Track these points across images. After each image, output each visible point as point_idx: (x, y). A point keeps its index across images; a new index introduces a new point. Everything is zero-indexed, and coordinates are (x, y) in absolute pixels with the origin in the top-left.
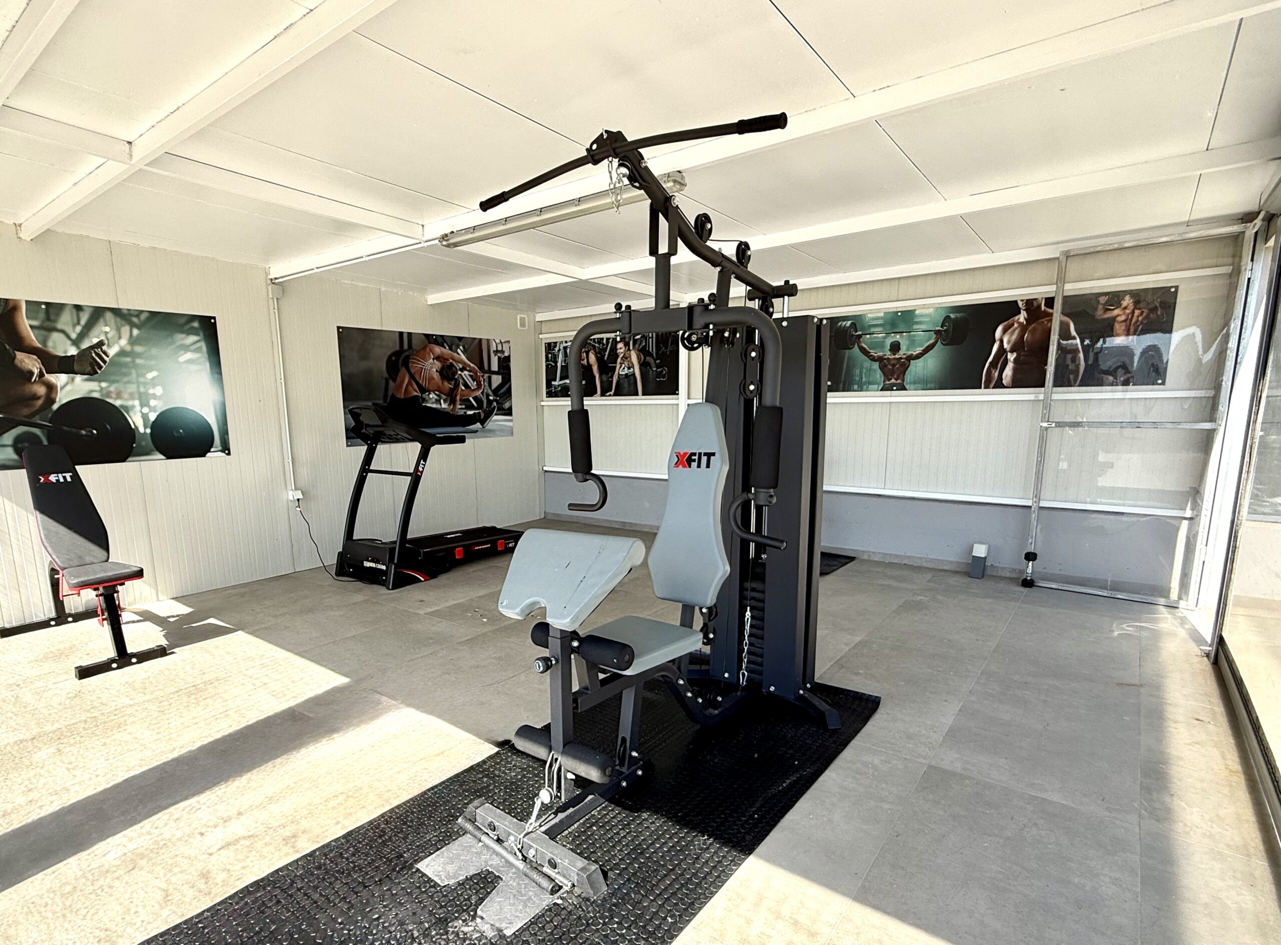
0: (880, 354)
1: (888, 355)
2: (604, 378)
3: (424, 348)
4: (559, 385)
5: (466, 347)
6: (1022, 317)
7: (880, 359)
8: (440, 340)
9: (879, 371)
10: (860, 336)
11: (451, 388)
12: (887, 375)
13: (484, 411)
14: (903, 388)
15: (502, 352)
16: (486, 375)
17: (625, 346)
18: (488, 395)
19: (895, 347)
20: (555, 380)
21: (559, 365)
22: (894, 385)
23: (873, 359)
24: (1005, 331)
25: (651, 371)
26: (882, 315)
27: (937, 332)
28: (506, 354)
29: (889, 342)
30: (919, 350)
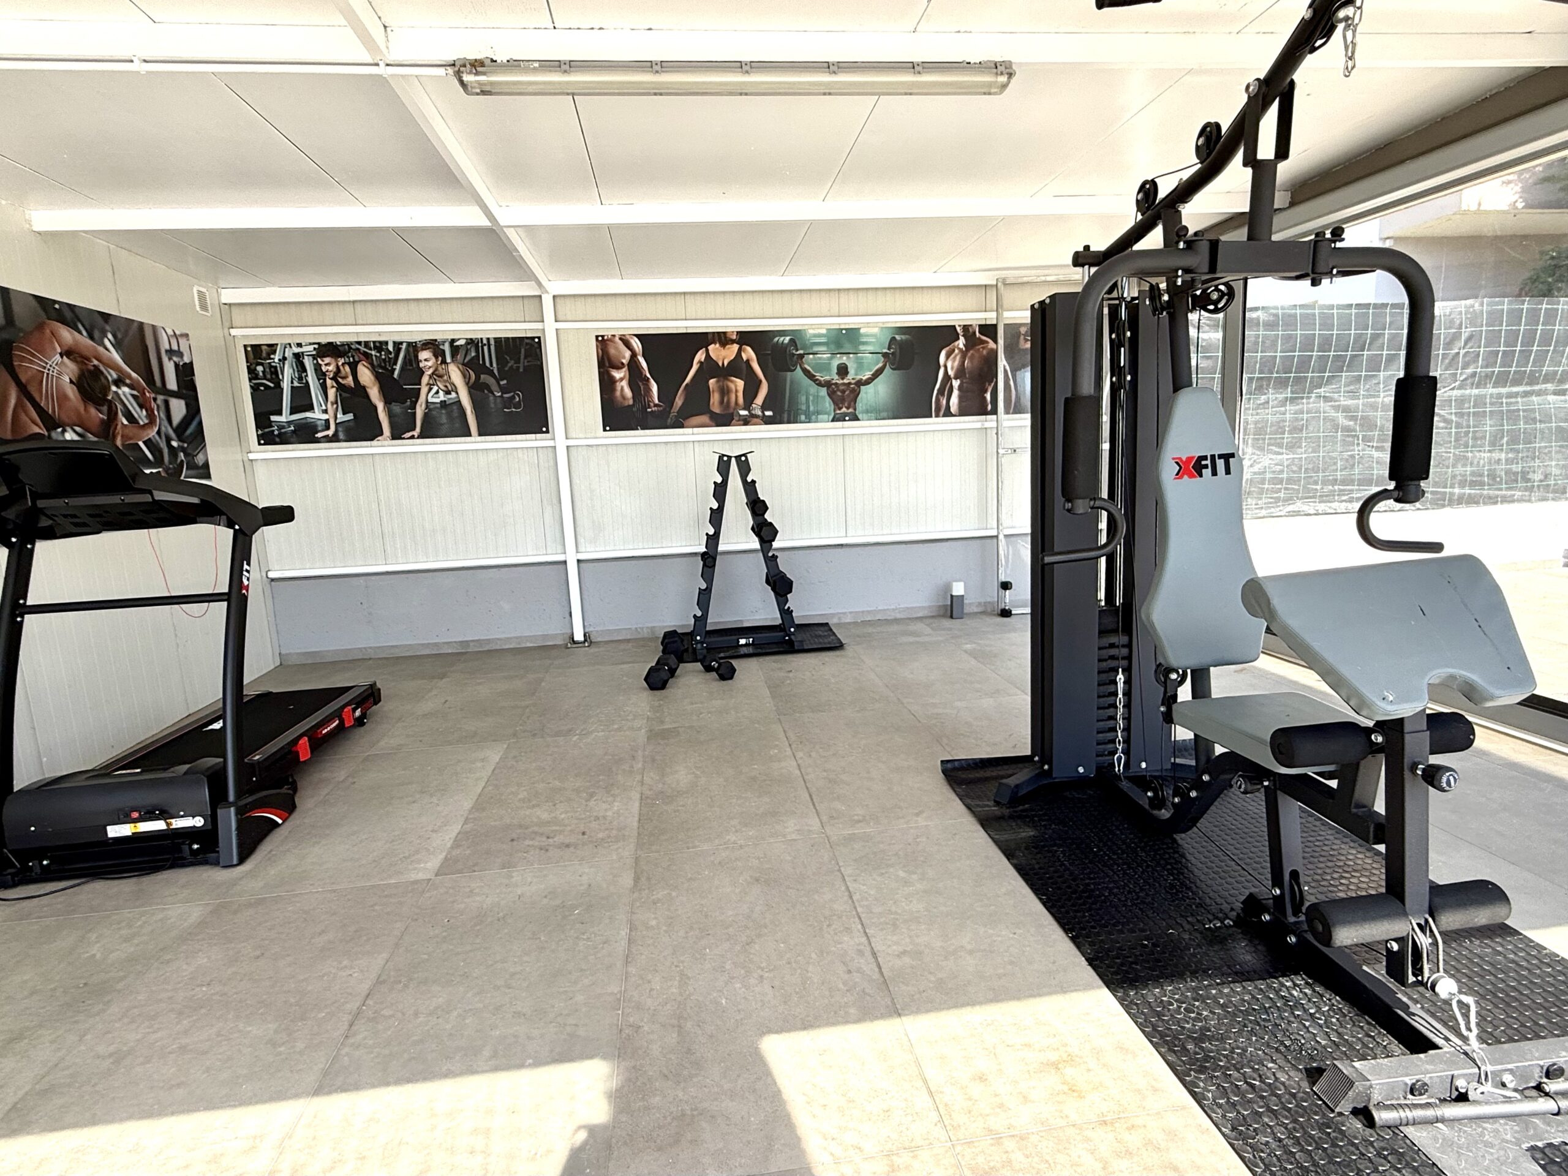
0: (828, 378)
1: (836, 379)
2: (397, 408)
3: (40, 327)
4: (289, 423)
5: (119, 336)
6: (961, 343)
7: (828, 384)
8: (68, 314)
9: (828, 399)
10: (802, 356)
11: (102, 420)
12: (837, 403)
14: (855, 418)
15: (180, 354)
16: (160, 398)
17: (436, 356)
18: (168, 440)
19: (843, 370)
21: (286, 385)
22: (846, 415)
23: (820, 384)
24: (948, 357)
25: (492, 398)
26: (824, 331)
27: (885, 355)
28: (186, 360)
29: (835, 363)
30: (867, 375)
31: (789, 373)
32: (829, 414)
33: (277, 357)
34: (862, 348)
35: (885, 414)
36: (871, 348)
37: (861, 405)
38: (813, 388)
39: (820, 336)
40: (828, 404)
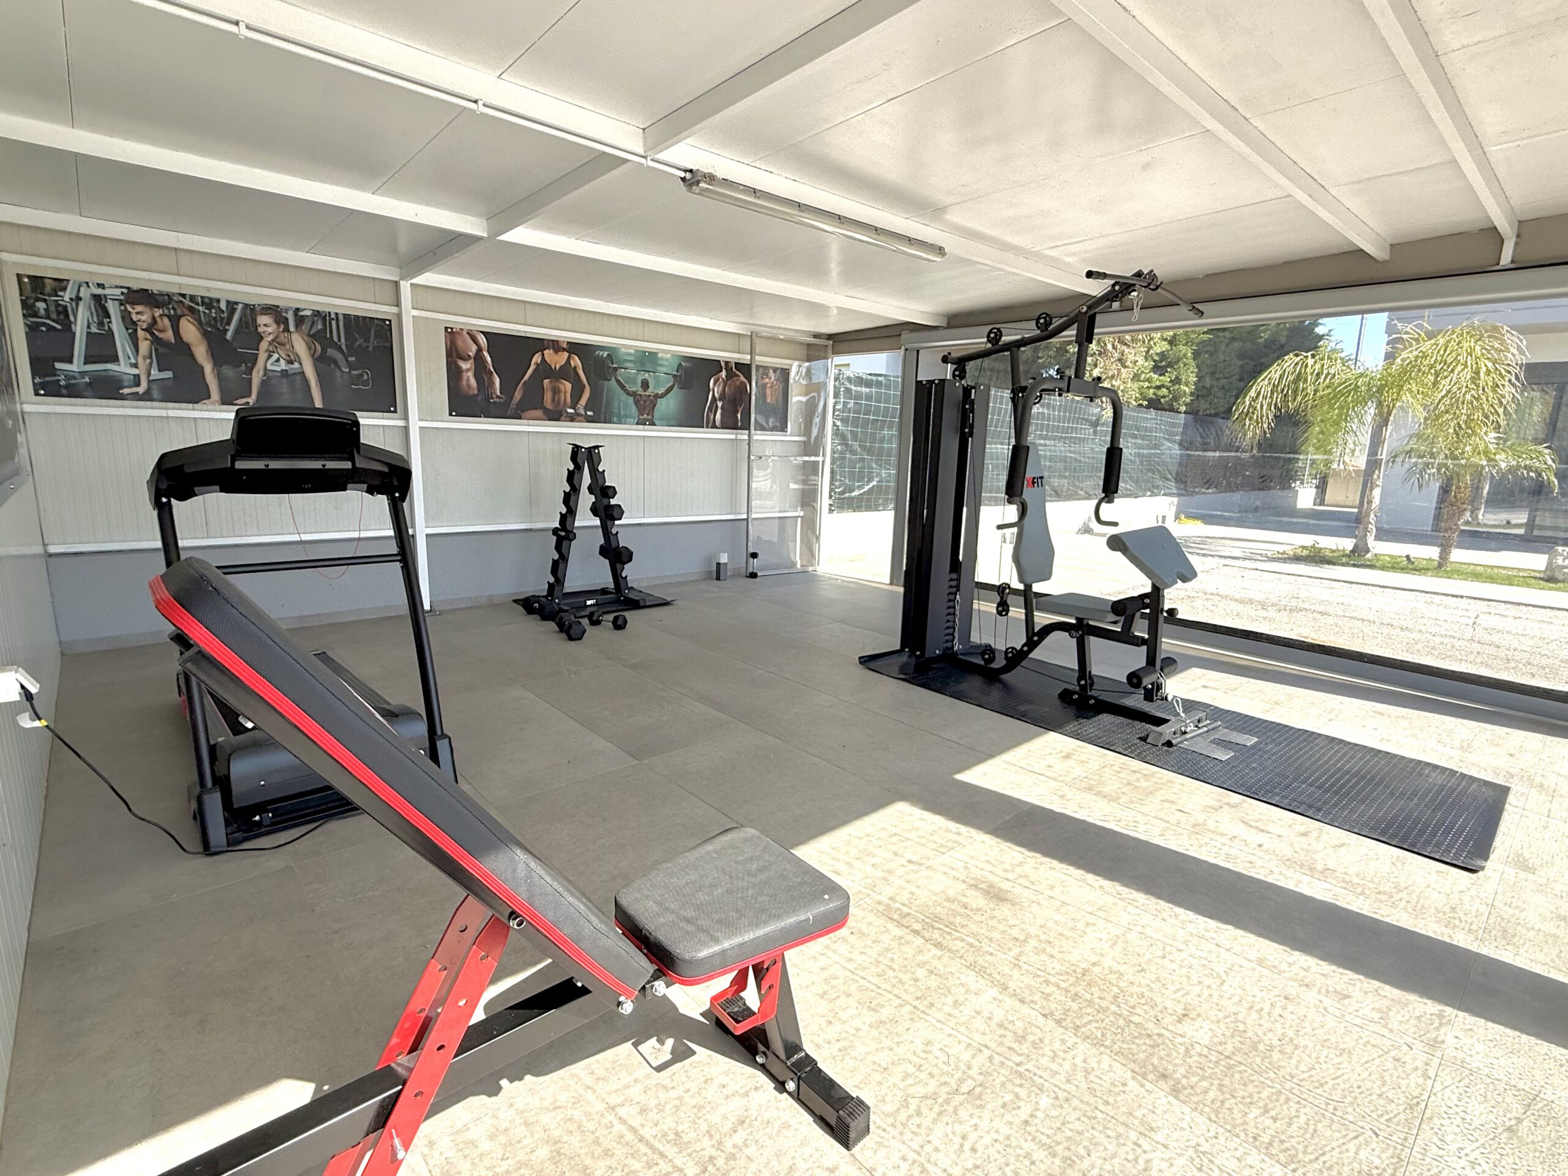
0: (634, 389)
1: (640, 391)
2: (228, 371)
4: (83, 374)
6: (724, 374)
7: (634, 394)
9: (634, 406)
10: (616, 369)
12: (641, 410)
14: (653, 424)
17: (278, 322)
19: (645, 385)
20: (70, 361)
21: (79, 330)
22: (647, 420)
23: (628, 393)
24: (715, 384)
25: (338, 373)
26: (632, 351)
27: (674, 376)
29: (640, 378)
30: (661, 391)
31: (606, 383)
32: (634, 418)
33: (67, 296)
34: (659, 368)
35: (673, 423)
36: (665, 370)
37: (657, 413)
38: (623, 396)
39: (630, 354)
40: (634, 410)
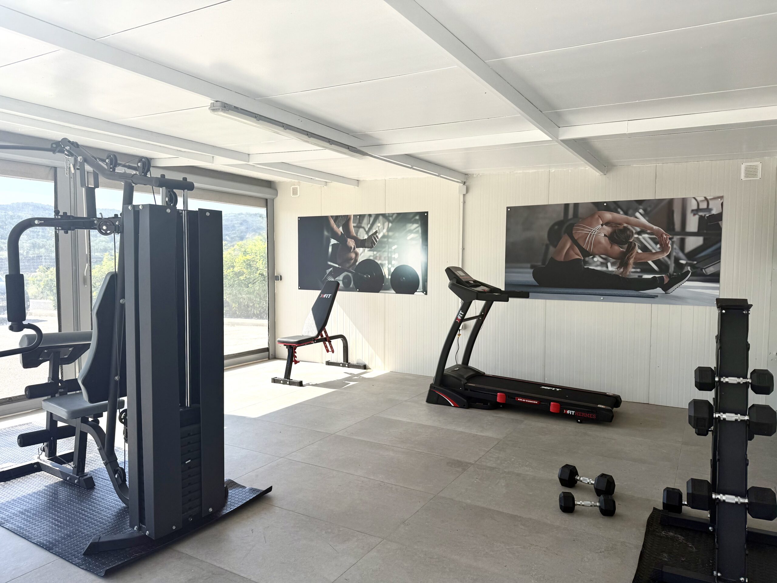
3: (592, 215)
5: (649, 209)
8: (612, 207)
11: (622, 252)
13: (670, 276)
15: (708, 209)
16: (676, 238)
18: (677, 260)
28: (714, 212)
